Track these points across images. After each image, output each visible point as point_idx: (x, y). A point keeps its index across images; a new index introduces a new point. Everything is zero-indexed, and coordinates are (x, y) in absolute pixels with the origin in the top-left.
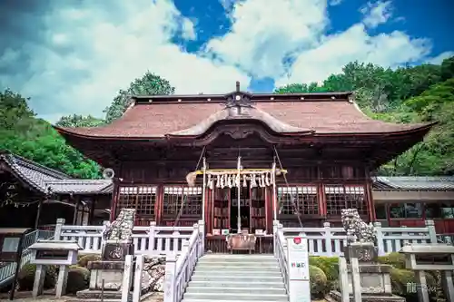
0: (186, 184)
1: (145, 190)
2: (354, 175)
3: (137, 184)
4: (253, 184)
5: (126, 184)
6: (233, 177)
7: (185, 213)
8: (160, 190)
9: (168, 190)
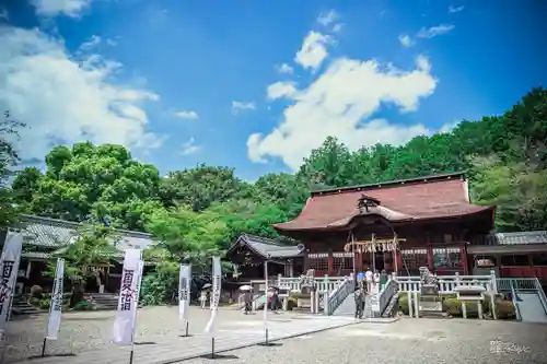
0: (343, 251)
1: (322, 255)
2: (453, 239)
3: (316, 252)
4: (384, 249)
5: (310, 252)
6: (371, 246)
7: (346, 267)
8: (330, 255)
9: (336, 255)
